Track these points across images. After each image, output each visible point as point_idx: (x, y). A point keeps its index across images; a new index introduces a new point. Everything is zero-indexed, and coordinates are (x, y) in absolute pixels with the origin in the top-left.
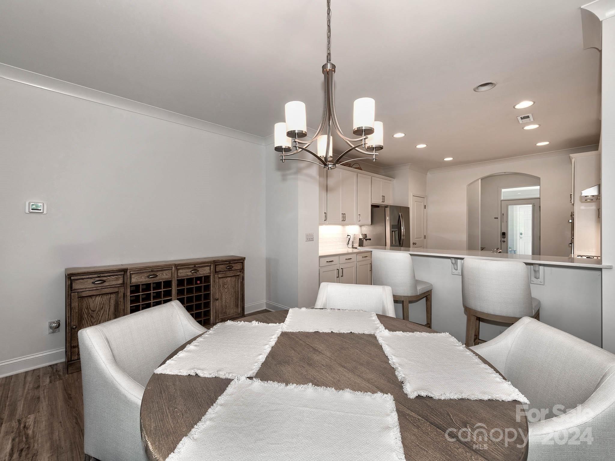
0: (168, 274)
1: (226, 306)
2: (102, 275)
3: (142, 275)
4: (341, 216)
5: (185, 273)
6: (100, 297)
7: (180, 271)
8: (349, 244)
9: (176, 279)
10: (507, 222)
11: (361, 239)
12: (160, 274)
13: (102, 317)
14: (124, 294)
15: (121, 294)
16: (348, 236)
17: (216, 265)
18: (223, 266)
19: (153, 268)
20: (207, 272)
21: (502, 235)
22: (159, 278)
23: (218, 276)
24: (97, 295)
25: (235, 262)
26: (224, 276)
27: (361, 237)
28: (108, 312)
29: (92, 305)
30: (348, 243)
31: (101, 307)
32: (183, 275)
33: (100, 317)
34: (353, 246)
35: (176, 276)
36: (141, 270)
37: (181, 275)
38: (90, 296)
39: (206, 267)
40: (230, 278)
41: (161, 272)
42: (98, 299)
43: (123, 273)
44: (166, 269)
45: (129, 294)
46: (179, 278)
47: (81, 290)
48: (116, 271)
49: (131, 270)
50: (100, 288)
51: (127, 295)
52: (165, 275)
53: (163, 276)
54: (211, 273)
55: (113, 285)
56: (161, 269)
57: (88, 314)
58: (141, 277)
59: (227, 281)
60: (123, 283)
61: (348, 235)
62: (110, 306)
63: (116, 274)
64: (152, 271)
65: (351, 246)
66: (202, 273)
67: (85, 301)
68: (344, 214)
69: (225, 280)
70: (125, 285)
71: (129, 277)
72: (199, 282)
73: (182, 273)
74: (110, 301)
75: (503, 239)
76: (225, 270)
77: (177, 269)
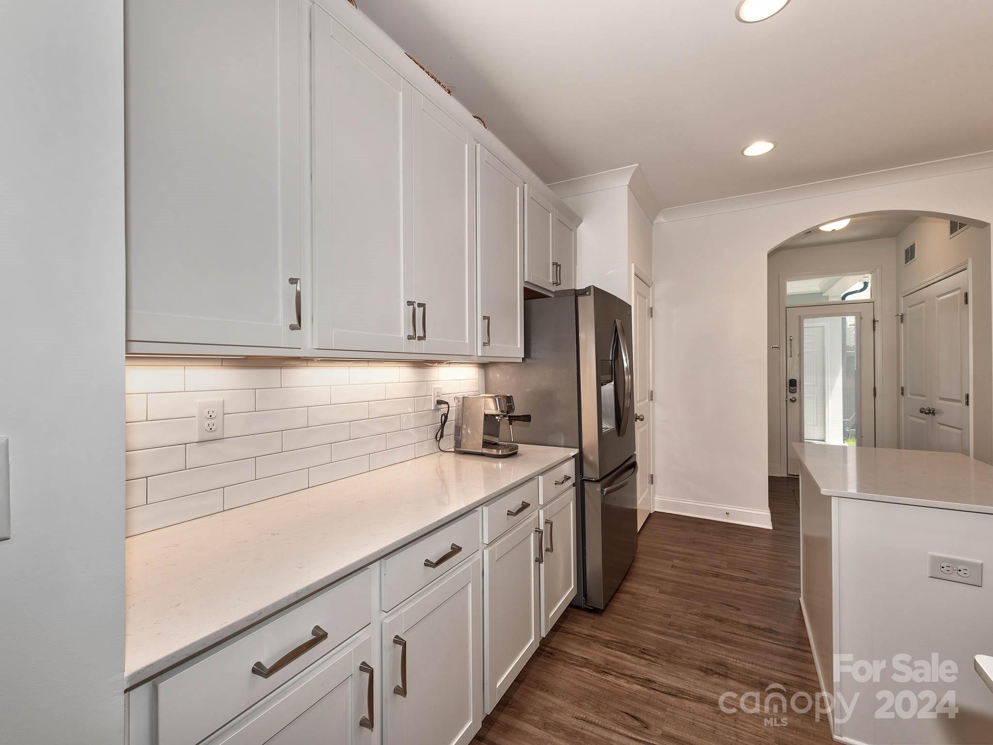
4: (404, 312)
8: (442, 436)
10: (801, 355)
11: (494, 416)
16: (440, 406)
21: (790, 386)
27: (492, 408)
30: (440, 435)
34: (458, 444)
61: (440, 402)
65: (453, 444)
68: (420, 305)
75: (790, 396)
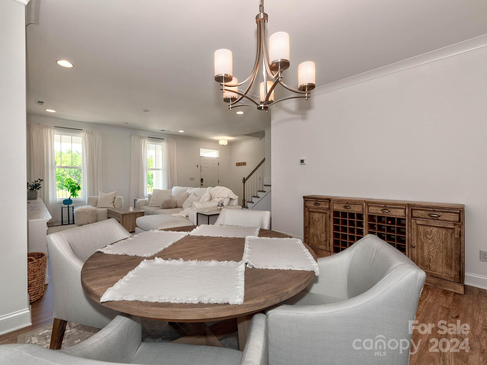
0: (359, 208)
1: (430, 260)
2: (318, 200)
3: (341, 205)
5: (376, 211)
6: (318, 214)
7: (371, 208)
9: (367, 214)
12: (353, 207)
13: (319, 226)
14: (329, 215)
15: (328, 215)
17: (412, 210)
18: (423, 212)
19: (348, 201)
20: (400, 215)
22: (352, 210)
23: (416, 222)
24: (317, 212)
25: (444, 210)
26: (425, 224)
28: (321, 225)
29: (314, 217)
31: (319, 220)
32: (374, 212)
33: (318, 225)
35: (367, 211)
36: (340, 201)
37: (372, 211)
38: (314, 212)
39: (400, 210)
40: (437, 228)
41: (353, 206)
42: (317, 214)
43: (328, 201)
44: (358, 204)
45: (332, 216)
46: (369, 214)
47: (309, 207)
48: (325, 199)
49: (334, 200)
50: (317, 208)
51: (331, 217)
52: (356, 208)
53: (356, 209)
54: (405, 217)
55: (323, 208)
56: (353, 203)
57: (312, 222)
58: (340, 207)
59: (431, 231)
60: (329, 208)
62: (323, 221)
63: (325, 201)
64: (347, 203)
66: (394, 214)
67: (312, 214)
69: (428, 229)
70: (330, 209)
71: (332, 204)
72: (390, 222)
73: (372, 209)
74: (323, 218)
76: (427, 217)
77: (368, 205)
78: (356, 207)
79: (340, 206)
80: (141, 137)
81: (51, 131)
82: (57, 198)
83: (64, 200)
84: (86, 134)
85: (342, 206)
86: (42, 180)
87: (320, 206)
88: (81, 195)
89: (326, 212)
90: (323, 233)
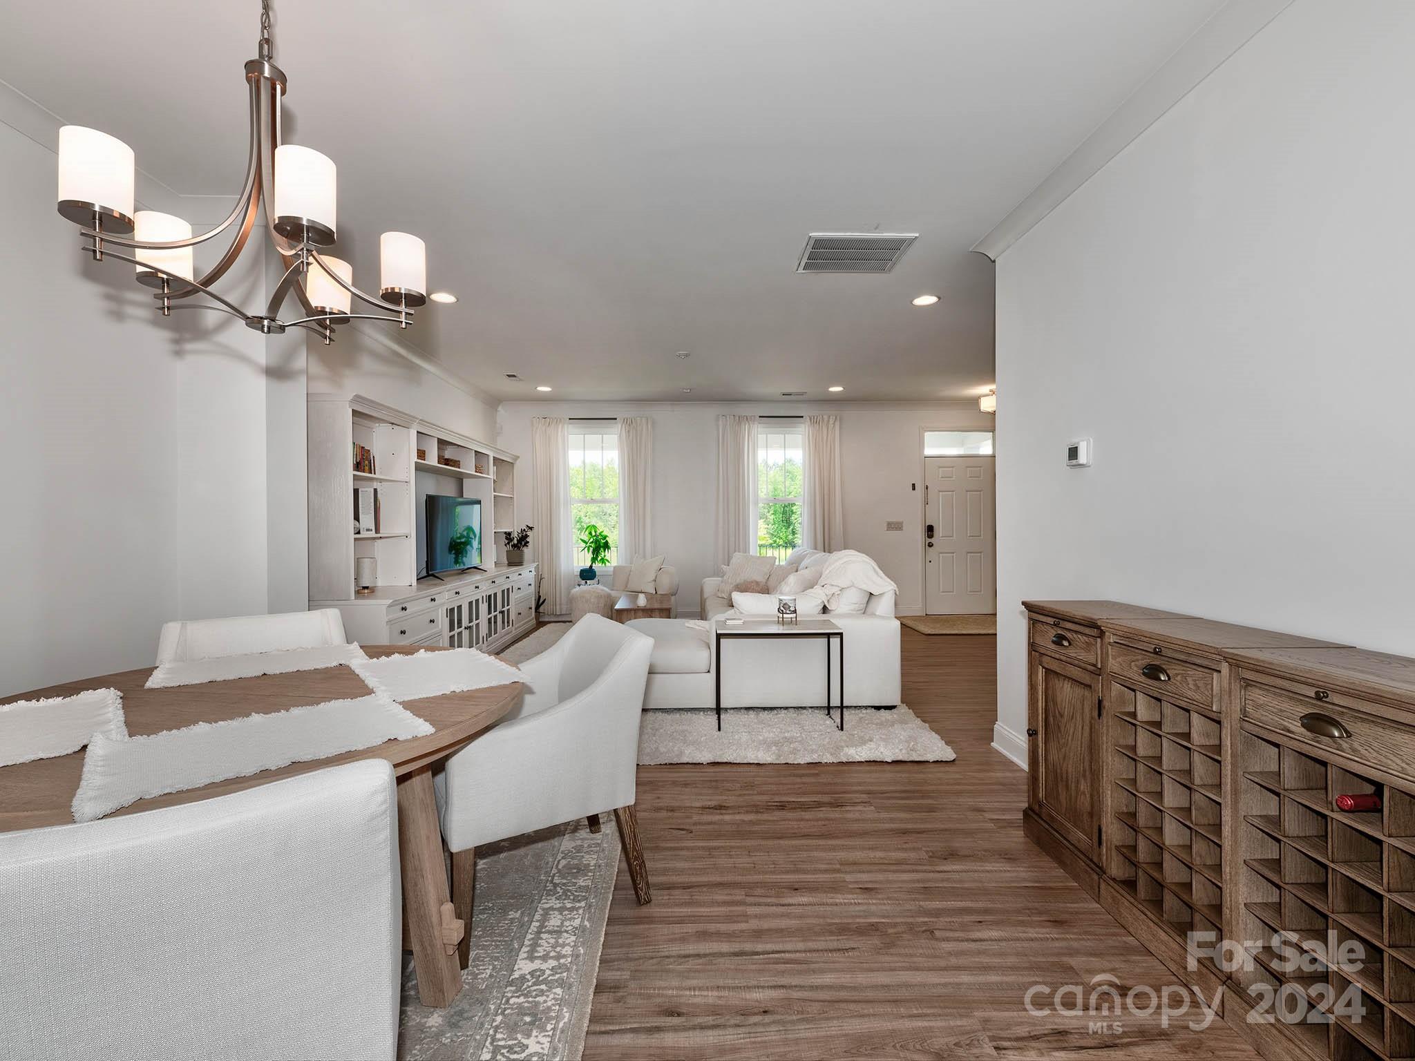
78: (1189, 679)
79: (1133, 663)
80: (741, 419)
81: (563, 427)
82: (575, 564)
83: (581, 570)
84: (623, 426)
85: (1137, 663)
86: (531, 528)
87: (1072, 652)
88: (613, 558)
89: (1089, 683)
90: (1084, 776)
